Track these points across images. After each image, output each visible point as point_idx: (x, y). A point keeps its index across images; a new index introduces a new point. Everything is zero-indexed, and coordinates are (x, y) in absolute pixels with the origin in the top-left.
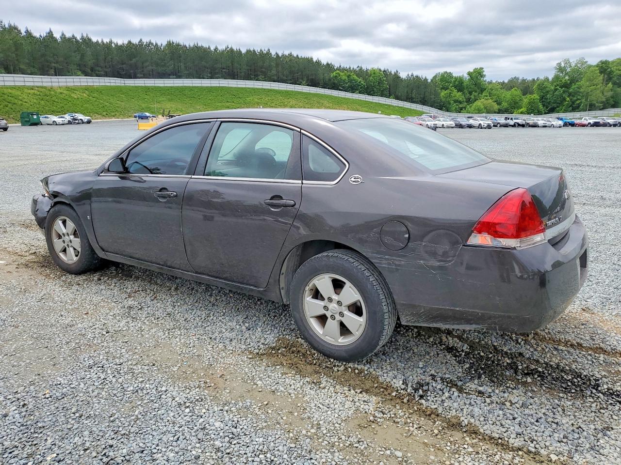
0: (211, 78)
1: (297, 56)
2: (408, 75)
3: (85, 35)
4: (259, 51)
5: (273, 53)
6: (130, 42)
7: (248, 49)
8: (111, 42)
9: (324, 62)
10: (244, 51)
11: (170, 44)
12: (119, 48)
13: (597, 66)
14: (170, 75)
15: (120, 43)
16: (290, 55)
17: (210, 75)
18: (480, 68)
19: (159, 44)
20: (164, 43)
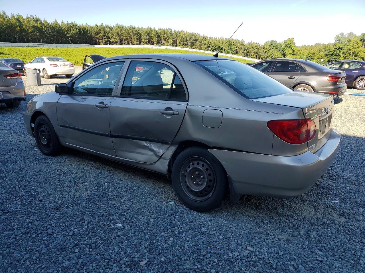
0: (139, 44)
1: (186, 32)
2: (249, 42)
3: (73, 22)
4: (165, 29)
5: (173, 30)
6: (96, 25)
7: (159, 28)
8: (87, 25)
9: (201, 35)
10: (157, 30)
11: (118, 26)
12: (91, 28)
13: (360, 36)
14: (117, 43)
15: (92, 25)
16: (183, 31)
17: (138, 43)
18: (292, 38)
19: (112, 26)
20: (115, 26)
